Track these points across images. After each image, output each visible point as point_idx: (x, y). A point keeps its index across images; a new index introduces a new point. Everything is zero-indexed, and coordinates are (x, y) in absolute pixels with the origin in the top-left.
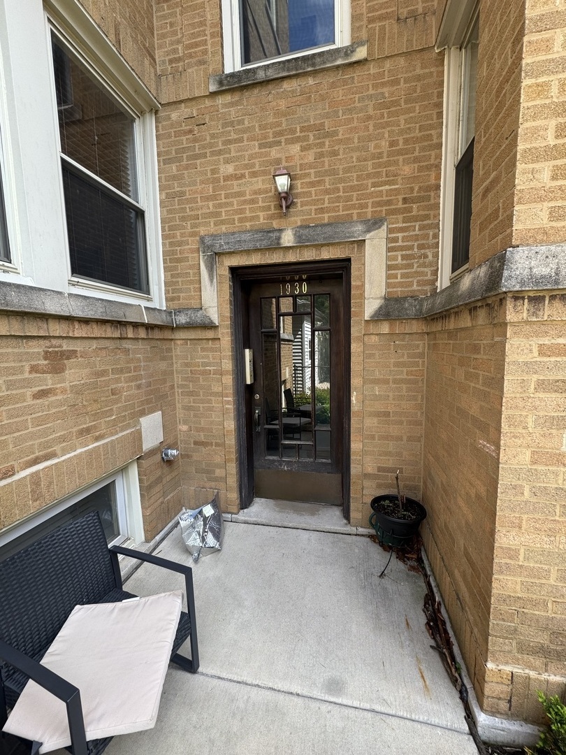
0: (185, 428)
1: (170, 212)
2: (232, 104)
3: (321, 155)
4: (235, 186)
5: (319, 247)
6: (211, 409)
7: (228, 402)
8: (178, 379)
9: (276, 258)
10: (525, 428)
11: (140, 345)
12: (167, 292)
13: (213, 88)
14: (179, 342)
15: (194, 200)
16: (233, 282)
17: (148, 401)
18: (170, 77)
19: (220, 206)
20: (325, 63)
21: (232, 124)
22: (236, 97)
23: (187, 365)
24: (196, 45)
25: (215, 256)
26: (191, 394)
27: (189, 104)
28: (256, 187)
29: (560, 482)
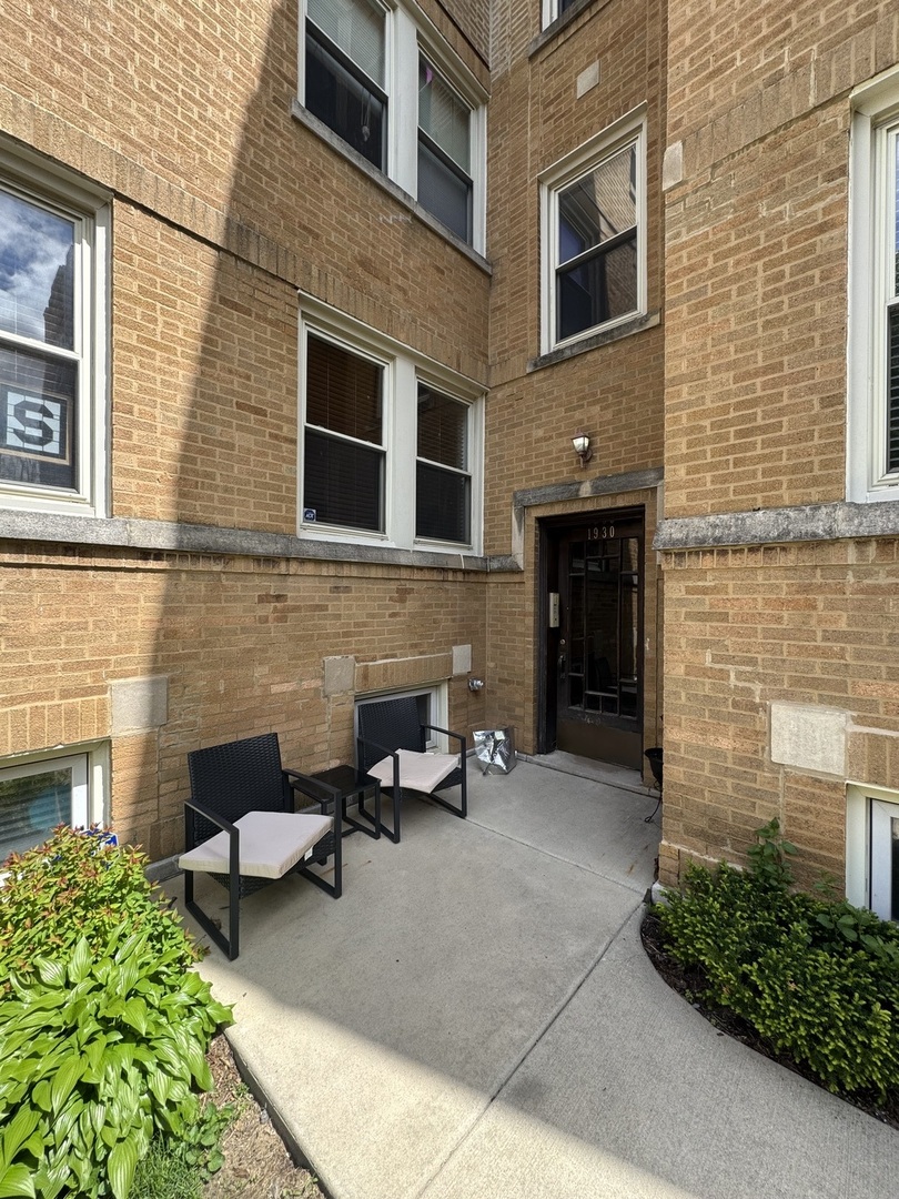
0: (492, 665)
1: (491, 473)
2: (545, 379)
3: (619, 412)
4: (544, 447)
5: (614, 496)
6: (514, 648)
7: (529, 643)
8: (489, 619)
9: (575, 508)
10: (680, 647)
11: (458, 587)
12: (485, 541)
13: (529, 370)
14: (492, 585)
15: (511, 462)
16: (540, 531)
17: (461, 634)
18: (498, 366)
19: (531, 464)
20: (621, 334)
21: (544, 395)
22: (548, 373)
23: (497, 606)
24: (519, 338)
25: (524, 509)
26: (499, 633)
27: (511, 384)
28: (562, 446)
29: (706, 690)
